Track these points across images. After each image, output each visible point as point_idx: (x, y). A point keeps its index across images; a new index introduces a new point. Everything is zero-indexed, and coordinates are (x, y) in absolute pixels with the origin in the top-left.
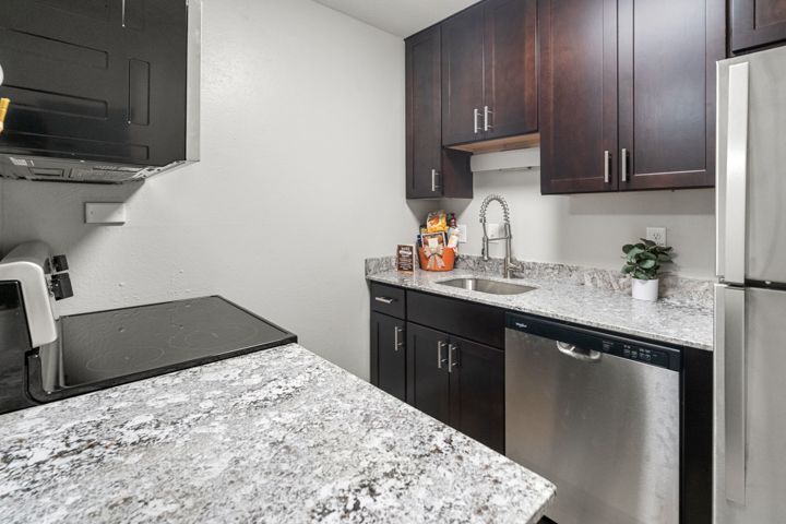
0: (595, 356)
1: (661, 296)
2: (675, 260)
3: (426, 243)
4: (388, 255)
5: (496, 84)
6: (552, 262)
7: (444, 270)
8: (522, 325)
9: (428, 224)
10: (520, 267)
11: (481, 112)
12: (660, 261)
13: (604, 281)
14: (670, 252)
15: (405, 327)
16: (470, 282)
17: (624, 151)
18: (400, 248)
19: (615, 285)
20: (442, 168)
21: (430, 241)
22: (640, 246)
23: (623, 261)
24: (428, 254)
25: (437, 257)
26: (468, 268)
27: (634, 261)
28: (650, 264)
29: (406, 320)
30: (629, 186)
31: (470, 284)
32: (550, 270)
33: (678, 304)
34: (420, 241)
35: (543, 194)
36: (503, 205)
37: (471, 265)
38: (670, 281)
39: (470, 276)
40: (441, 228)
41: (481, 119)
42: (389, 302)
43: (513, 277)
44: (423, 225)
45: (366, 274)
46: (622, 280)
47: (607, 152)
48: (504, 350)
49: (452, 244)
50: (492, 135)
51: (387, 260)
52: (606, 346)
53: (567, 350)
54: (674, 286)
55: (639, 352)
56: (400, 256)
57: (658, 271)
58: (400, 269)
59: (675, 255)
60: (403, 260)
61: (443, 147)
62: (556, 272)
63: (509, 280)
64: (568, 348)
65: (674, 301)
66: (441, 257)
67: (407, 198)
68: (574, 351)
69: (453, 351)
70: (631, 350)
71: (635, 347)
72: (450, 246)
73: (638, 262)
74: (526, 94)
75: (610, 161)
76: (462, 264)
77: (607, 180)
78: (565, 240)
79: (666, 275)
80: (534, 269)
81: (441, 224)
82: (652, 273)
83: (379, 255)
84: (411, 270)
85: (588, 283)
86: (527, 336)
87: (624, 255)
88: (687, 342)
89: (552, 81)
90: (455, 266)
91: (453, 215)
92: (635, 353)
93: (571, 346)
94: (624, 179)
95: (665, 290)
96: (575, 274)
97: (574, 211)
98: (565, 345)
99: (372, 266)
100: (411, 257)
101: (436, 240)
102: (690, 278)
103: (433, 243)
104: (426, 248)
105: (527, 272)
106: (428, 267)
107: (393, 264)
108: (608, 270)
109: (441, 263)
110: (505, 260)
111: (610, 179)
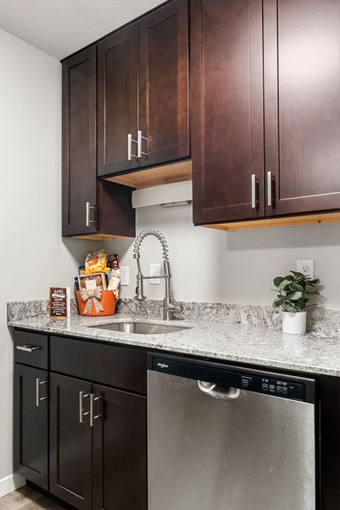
0: (235, 395)
1: (309, 329)
2: (321, 293)
3: (84, 286)
4: (39, 299)
5: (150, 108)
6: (210, 301)
7: (102, 314)
8: (164, 366)
9: (87, 265)
10: (178, 307)
11: (135, 138)
12: (308, 293)
13: (258, 317)
14: (317, 285)
15: (49, 378)
16: (128, 326)
17: (269, 173)
18: (52, 290)
19: (268, 321)
20: (97, 201)
21: (87, 282)
22: (289, 278)
23: (274, 294)
24: (85, 297)
25: (95, 301)
26: (130, 313)
27: (284, 293)
28: (298, 295)
29: (49, 370)
30: (275, 212)
31: (128, 328)
32: (209, 310)
33: (324, 336)
34: (77, 284)
35: (196, 225)
36: (162, 242)
37: (134, 309)
38: (317, 314)
39: (129, 320)
40: (100, 269)
41: (135, 145)
42: (30, 350)
43: (173, 318)
44: (82, 267)
45: (8, 321)
46: (275, 316)
47: (253, 176)
48: (146, 395)
49: (113, 286)
50: (146, 163)
51: (37, 305)
52: (245, 382)
53: (207, 389)
54: (321, 319)
55: (276, 385)
56: (52, 299)
57: (307, 304)
58: (53, 314)
59: (322, 287)
60: (56, 304)
61: (99, 179)
62: (214, 311)
63: (168, 322)
64: (208, 387)
65: (320, 334)
66: (99, 300)
67: (63, 236)
68: (214, 389)
69: (95, 402)
70: (269, 383)
71: (273, 380)
72: (109, 288)
73: (288, 294)
74: (179, 118)
75: (257, 186)
76: (124, 309)
77: (254, 206)
78: (223, 278)
79: (314, 307)
80: (193, 309)
81: (99, 265)
82: (301, 305)
83: (27, 298)
84: (65, 315)
85: (244, 321)
86: (168, 377)
87: (275, 288)
88: (321, 370)
89: (203, 102)
90: (116, 311)
91: (115, 256)
92: (272, 387)
93: (211, 385)
94: (269, 203)
95: (313, 324)
96: (232, 312)
97: (232, 247)
98: (205, 384)
99: (16, 310)
100: (65, 300)
101: (94, 282)
102: (335, 309)
103: (91, 285)
104: (83, 291)
105: (187, 313)
106: (85, 312)
107: (44, 309)
108: (262, 306)
109: (99, 307)
110: (165, 301)
111: (257, 205)
